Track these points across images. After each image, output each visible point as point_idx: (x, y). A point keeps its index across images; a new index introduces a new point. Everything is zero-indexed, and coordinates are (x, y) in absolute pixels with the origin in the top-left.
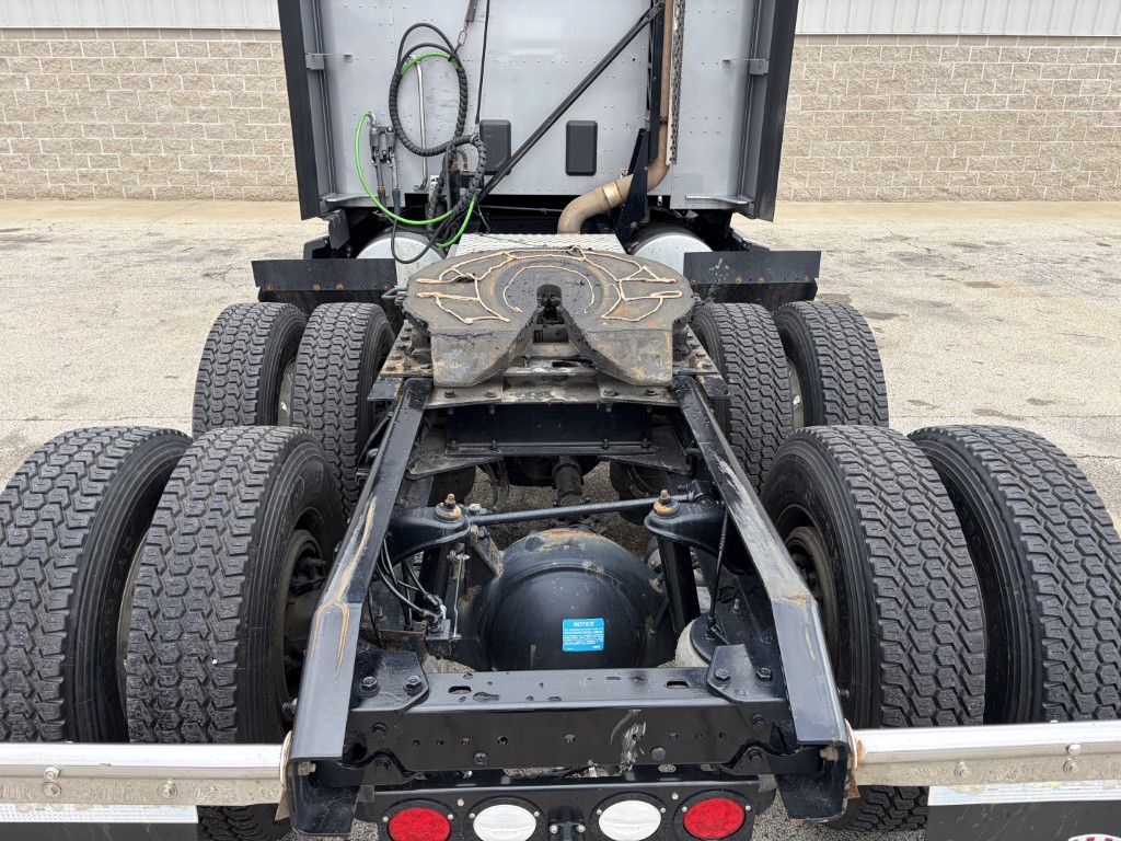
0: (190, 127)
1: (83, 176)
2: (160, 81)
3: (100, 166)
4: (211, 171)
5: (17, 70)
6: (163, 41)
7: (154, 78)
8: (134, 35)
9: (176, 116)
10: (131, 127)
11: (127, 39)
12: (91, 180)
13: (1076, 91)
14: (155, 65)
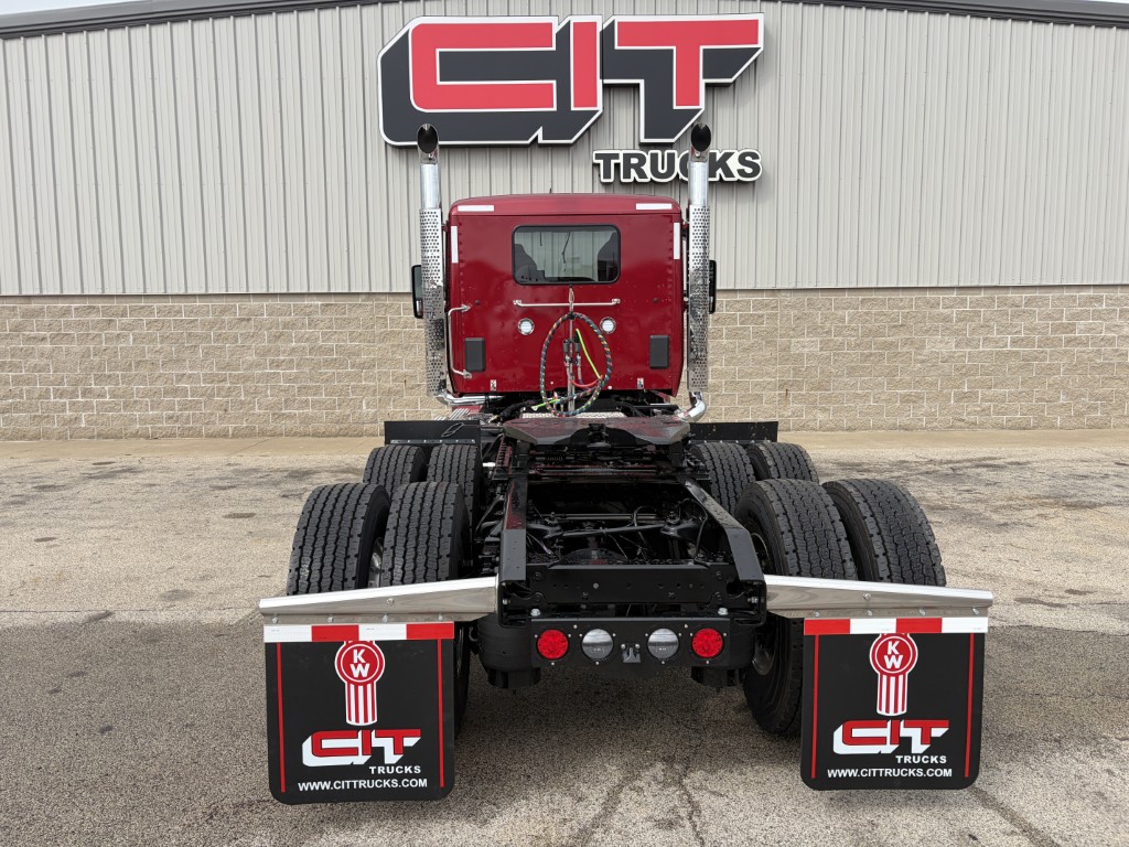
0: (268, 375)
1: (170, 418)
2: (247, 337)
3: (186, 409)
4: (283, 411)
5: (124, 329)
6: (253, 303)
7: (242, 334)
8: (230, 299)
9: (258, 365)
10: (217, 375)
11: (223, 303)
12: (177, 421)
13: (1071, 331)
14: (244, 323)
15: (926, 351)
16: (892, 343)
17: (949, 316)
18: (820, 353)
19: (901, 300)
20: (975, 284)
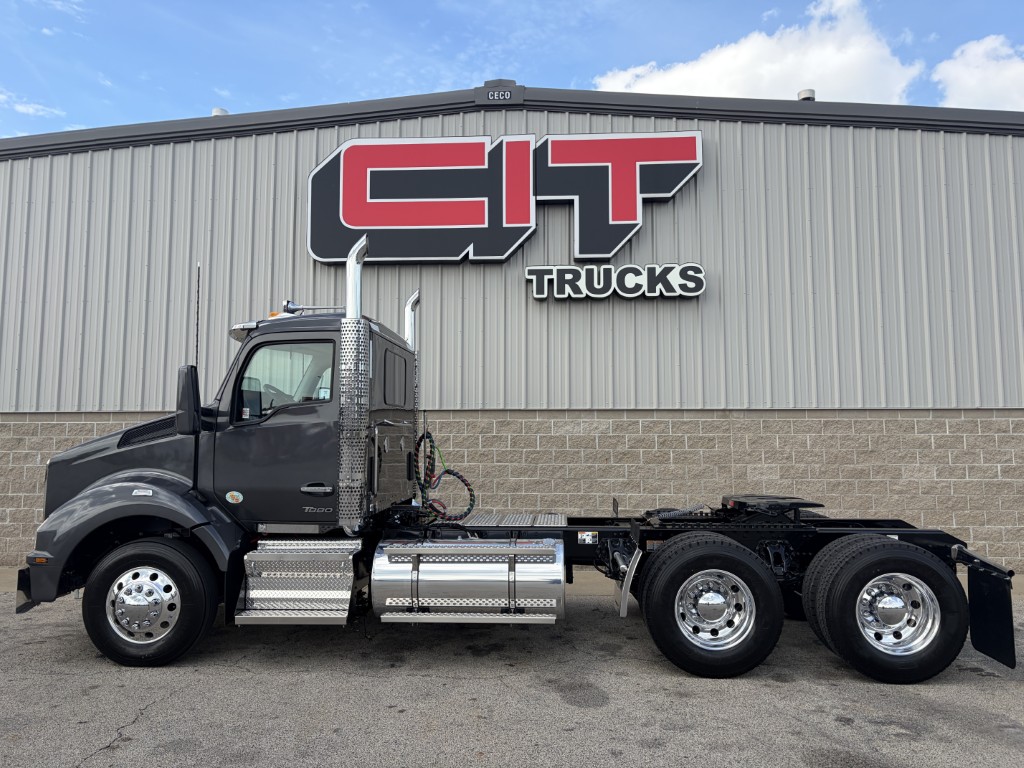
15: (903, 480)
16: (862, 471)
17: (926, 441)
18: (780, 482)
19: (870, 423)
20: (954, 406)
